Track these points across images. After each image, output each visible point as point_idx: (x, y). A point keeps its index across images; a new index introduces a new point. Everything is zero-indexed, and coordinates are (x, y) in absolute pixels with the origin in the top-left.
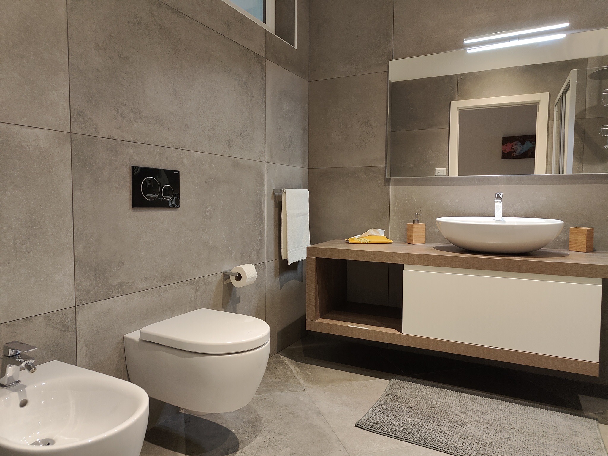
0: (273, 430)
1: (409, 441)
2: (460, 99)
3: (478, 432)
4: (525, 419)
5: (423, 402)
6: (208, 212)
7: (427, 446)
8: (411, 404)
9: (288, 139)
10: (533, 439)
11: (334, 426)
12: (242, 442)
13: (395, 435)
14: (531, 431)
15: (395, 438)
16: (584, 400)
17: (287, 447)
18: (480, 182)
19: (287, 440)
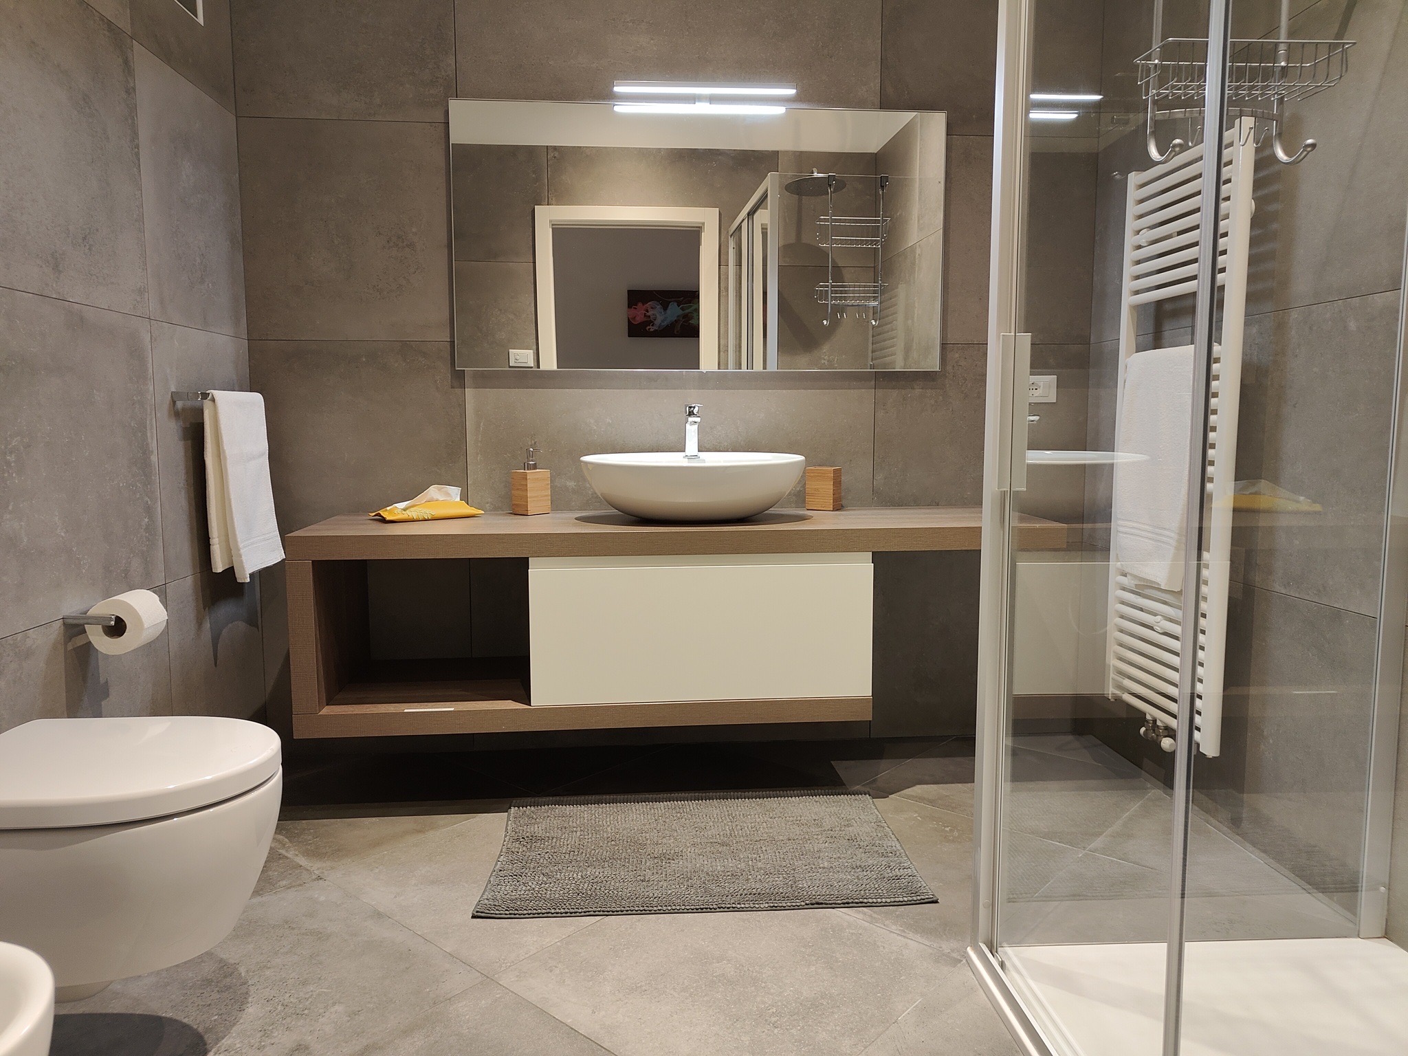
0: (280, 981)
1: (592, 913)
2: (553, 202)
3: (706, 862)
4: (769, 820)
5: (590, 836)
6: (11, 453)
7: (629, 912)
8: (569, 846)
9: (198, 260)
10: (793, 849)
11: (426, 931)
12: (208, 1030)
13: (562, 910)
14: (786, 837)
15: (564, 915)
16: (842, 768)
17: (334, 1004)
18: (651, 382)
19: (325, 990)
